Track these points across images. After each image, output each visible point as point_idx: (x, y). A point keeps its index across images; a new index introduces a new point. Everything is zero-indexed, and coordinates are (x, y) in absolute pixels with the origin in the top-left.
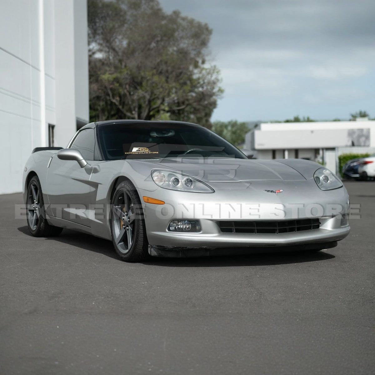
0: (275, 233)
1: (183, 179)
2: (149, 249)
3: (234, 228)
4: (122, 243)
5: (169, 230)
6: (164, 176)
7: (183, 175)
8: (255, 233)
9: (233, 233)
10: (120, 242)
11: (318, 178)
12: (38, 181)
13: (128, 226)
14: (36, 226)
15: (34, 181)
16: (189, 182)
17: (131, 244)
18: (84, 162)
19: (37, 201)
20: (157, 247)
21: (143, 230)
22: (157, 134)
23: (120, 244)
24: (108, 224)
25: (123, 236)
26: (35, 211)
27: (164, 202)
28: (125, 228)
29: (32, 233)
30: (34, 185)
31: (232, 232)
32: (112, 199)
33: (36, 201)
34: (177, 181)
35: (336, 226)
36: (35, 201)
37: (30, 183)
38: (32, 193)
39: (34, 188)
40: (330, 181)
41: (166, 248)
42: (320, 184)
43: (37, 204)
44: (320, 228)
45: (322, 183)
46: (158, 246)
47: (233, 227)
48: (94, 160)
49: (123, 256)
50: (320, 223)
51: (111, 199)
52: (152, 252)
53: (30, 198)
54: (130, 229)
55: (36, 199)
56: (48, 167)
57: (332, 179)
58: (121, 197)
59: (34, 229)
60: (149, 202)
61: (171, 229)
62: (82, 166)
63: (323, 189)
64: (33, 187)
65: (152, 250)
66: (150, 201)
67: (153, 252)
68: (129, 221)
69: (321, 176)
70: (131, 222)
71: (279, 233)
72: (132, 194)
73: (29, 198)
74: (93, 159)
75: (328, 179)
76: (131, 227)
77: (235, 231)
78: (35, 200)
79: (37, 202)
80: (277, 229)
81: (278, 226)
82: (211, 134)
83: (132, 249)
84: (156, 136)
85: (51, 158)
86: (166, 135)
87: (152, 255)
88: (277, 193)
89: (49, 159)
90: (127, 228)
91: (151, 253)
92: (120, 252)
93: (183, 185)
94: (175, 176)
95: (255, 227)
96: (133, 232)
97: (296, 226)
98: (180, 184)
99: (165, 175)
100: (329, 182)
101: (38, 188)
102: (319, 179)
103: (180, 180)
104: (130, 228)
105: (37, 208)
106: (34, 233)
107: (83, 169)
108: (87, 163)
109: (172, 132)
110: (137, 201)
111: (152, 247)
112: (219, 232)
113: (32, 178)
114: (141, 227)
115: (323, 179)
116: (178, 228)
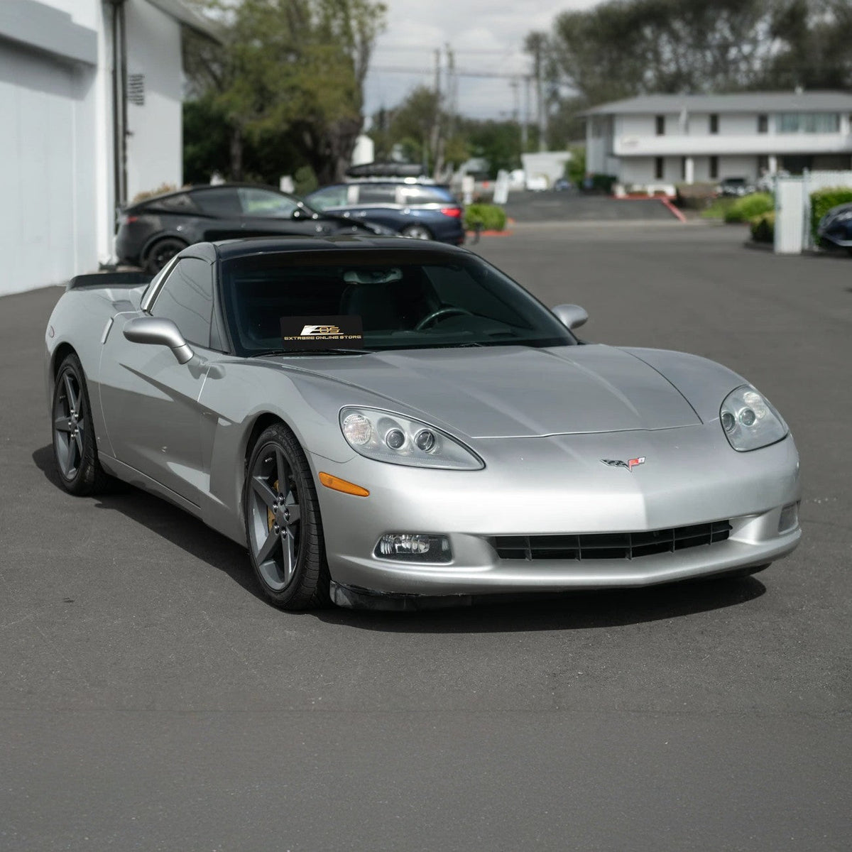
0: (624, 557)
1: (413, 432)
2: (332, 591)
3: (529, 549)
4: (272, 562)
5: (379, 554)
6: (370, 423)
7: (413, 421)
8: (579, 559)
9: (527, 559)
10: (266, 560)
11: (730, 417)
12: (80, 368)
13: (284, 529)
14: (75, 469)
15: (72, 366)
16: (428, 439)
17: (290, 571)
18: (187, 352)
19: (78, 412)
20: (349, 587)
21: (319, 545)
22: (360, 278)
23: (266, 564)
24: (240, 511)
25: (274, 548)
26: (72, 436)
27: (368, 491)
28: (278, 531)
29: (64, 485)
30: (70, 375)
31: (524, 558)
32: (250, 456)
33: (76, 413)
34: (400, 437)
35: (766, 535)
36: (72, 411)
37: (60, 368)
38: (64, 391)
39: (69, 380)
40: (759, 420)
41: (371, 593)
42: (734, 431)
43: (79, 419)
44: (730, 538)
45: (739, 427)
46: (351, 586)
47: (527, 546)
48: (210, 348)
49: (273, 595)
50: (731, 528)
51: (248, 455)
52: (338, 598)
53: (61, 402)
54: (290, 537)
55: (74, 407)
56: (103, 341)
57: (763, 414)
58: (270, 459)
59: (71, 477)
60: (332, 486)
61: (382, 551)
62: (181, 359)
63: (741, 449)
64: (67, 378)
65: (340, 592)
66: (336, 484)
67: (340, 597)
68: (288, 518)
69: (738, 410)
70: (291, 522)
71: (633, 556)
72: (294, 461)
73: (58, 402)
74: (208, 346)
75: (754, 417)
76: (292, 533)
77: (531, 555)
78: (72, 409)
79: (77, 416)
80: (628, 549)
81: (632, 543)
82: (489, 272)
83: (292, 585)
84: (359, 283)
85: (110, 321)
86: (381, 281)
87: (339, 603)
88: (632, 466)
89: (106, 323)
90: (284, 532)
91: (335, 600)
92: (266, 585)
93: (412, 448)
94: (394, 423)
95: (578, 546)
96: (296, 542)
97: (675, 540)
98: (405, 445)
99: (372, 421)
100: (756, 422)
101: (80, 383)
102: (733, 418)
103: (406, 435)
104: (288, 532)
105: (76, 428)
106: (69, 485)
107: (186, 365)
108: (194, 353)
109: (394, 273)
110: (306, 478)
111: (339, 586)
112: (494, 561)
113: (64, 357)
114: (315, 540)
115: (741, 417)
116: (400, 548)
